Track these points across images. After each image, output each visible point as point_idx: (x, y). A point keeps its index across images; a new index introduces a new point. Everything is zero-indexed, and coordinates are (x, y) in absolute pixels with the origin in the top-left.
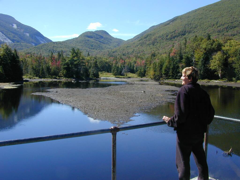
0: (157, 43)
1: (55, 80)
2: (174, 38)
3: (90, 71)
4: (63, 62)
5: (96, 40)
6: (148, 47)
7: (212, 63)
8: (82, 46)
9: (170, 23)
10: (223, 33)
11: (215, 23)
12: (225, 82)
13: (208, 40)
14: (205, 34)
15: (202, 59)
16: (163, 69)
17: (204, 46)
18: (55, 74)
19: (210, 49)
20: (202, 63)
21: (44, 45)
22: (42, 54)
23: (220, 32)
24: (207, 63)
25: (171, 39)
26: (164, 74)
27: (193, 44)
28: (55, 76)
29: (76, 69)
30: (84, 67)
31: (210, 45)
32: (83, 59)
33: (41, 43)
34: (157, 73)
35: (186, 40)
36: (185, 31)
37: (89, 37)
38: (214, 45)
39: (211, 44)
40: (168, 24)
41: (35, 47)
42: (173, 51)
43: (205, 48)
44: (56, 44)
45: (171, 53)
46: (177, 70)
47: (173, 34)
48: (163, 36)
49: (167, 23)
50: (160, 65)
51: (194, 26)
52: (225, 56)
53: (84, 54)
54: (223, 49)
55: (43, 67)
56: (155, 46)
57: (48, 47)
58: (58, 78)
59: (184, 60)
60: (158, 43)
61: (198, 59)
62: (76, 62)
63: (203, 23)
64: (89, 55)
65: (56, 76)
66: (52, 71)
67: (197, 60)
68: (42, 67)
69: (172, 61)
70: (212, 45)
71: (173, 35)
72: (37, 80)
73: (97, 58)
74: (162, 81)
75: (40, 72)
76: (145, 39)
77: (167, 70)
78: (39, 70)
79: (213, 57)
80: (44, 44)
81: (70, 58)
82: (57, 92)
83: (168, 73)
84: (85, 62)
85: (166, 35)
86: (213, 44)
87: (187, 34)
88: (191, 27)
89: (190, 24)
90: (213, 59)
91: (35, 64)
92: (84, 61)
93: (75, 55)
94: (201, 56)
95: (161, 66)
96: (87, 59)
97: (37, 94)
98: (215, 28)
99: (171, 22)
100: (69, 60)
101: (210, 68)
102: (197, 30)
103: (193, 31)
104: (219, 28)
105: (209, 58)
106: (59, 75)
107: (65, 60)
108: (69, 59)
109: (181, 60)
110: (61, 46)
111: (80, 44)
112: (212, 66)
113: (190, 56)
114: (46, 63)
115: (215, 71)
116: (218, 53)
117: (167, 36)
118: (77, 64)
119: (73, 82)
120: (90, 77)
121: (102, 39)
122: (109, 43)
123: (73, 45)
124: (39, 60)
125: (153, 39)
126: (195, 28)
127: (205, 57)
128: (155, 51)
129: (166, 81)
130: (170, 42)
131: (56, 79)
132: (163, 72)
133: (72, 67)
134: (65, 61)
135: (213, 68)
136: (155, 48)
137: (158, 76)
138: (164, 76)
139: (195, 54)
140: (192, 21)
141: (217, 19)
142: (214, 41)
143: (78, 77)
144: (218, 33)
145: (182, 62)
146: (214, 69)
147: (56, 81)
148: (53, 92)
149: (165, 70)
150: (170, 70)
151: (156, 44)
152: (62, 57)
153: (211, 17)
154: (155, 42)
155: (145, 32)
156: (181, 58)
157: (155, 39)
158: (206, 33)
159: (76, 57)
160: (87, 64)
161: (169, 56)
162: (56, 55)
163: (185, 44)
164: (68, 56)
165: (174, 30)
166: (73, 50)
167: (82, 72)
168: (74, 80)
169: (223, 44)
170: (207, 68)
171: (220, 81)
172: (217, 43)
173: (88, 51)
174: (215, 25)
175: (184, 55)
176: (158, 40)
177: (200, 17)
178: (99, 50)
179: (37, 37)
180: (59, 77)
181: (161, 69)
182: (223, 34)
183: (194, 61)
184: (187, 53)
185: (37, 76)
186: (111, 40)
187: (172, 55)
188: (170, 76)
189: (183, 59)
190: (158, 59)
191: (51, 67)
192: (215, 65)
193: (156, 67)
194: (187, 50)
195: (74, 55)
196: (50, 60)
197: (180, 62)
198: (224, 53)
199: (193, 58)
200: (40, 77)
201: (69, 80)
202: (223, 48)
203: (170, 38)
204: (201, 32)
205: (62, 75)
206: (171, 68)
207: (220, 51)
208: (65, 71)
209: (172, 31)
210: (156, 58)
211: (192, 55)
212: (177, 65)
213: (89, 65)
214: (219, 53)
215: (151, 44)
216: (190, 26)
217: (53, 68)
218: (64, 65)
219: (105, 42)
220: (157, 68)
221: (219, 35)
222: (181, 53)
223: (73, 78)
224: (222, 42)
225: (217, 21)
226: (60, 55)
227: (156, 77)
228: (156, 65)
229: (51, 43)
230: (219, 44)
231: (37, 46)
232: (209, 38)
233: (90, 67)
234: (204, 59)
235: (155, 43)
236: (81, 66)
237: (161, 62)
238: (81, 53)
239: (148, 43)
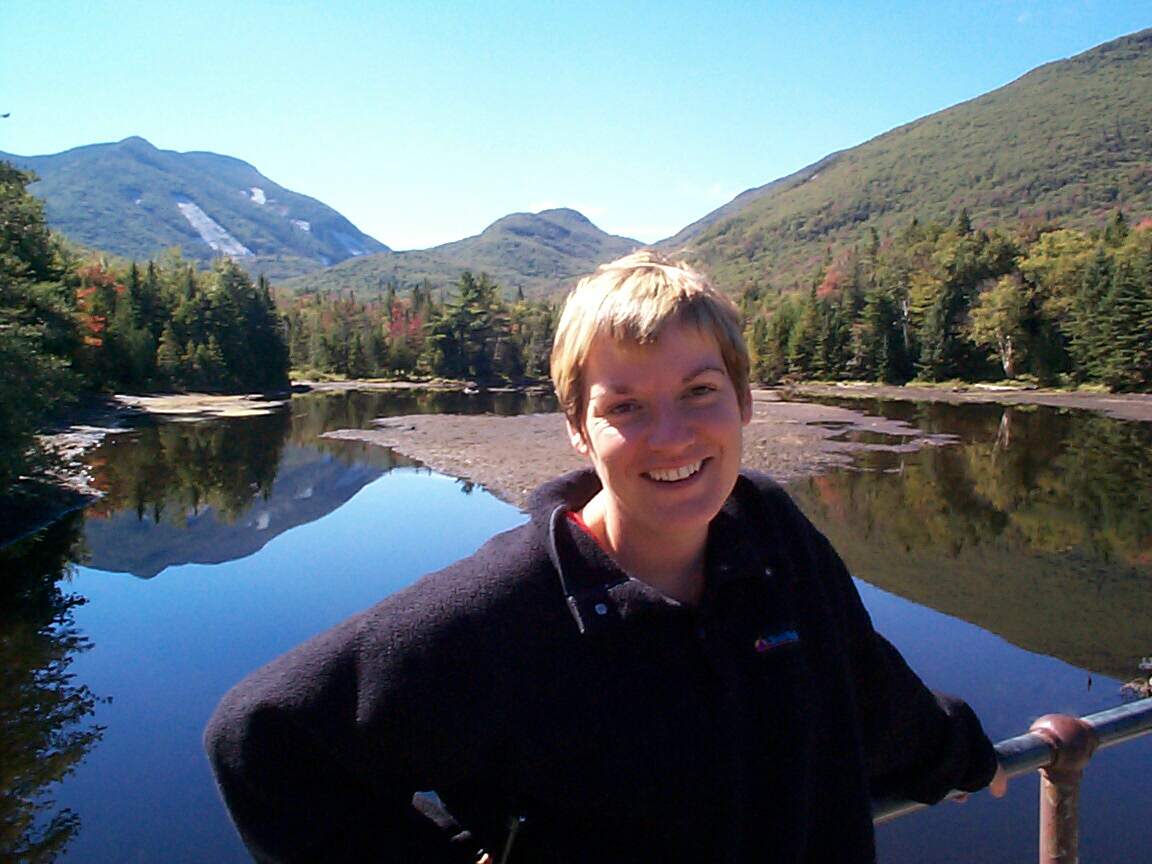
0: (765, 250)
1: (405, 385)
2: (826, 230)
3: (525, 352)
4: (430, 321)
5: (547, 245)
6: (732, 268)
7: (977, 319)
8: (493, 264)
9: (813, 178)
10: (1015, 206)
11: (982, 171)
12: (1028, 389)
13: (963, 235)
14: (942, 213)
15: (940, 307)
16: (792, 343)
17: (947, 258)
18: (403, 364)
19: (970, 269)
20: (938, 321)
21: (359, 263)
22: (354, 293)
23: (1004, 205)
24: (956, 318)
25: (814, 235)
26: (796, 363)
27: (905, 251)
28: (402, 372)
29: (477, 347)
30: (505, 339)
31: (971, 254)
32: (503, 311)
33: (353, 256)
34: (770, 358)
35: (876, 238)
36: (868, 206)
37: (519, 232)
38: (985, 254)
39: (975, 247)
40: (805, 181)
41: (329, 268)
42: (826, 278)
43: (949, 265)
44: (406, 258)
45: (821, 286)
46: (844, 347)
47: (821, 216)
48: (786, 227)
49: (801, 177)
50: (781, 328)
51: (900, 186)
52: (1030, 293)
53: (503, 293)
54: (1020, 266)
55: (362, 338)
56: (755, 263)
57: (376, 269)
58: (416, 378)
59: (868, 311)
60: (767, 253)
61: (924, 306)
62: (478, 322)
63: (936, 173)
64: (521, 295)
65: (408, 371)
66: (393, 351)
67: (918, 310)
68: (358, 338)
69: (824, 314)
70: (978, 252)
71: (821, 219)
72: (340, 385)
73: (551, 308)
74: (788, 388)
75: (352, 357)
76: (721, 237)
77: (807, 348)
78: (347, 352)
79: (983, 296)
80: (362, 258)
81: (456, 307)
82: (413, 428)
83: (810, 360)
84: (508, 321)
85: (794, 222)
86: (981, 250)
87: (873, 217)
88: (891, 191)
89: (888, 179)
90: (983, 305)
91: (332, 328)
92: (507, 319)
93: (476, 295)
94: (934, 296)
95: (784, 334)
96: (514, 310)
97: (343, 434)
98: (980, 189)
99: (816, 172)
100: (453, 316)
101: (969, 338)
102: (911, 202)
103: (898, 203)
104: (998, 189)
105: (966, 301)
106: (418, 367)
107: (437, 314)
108: (453, 311)
109: (859, 312)
110: (423, 265)
111: (488, 259)
112: (978, 330)
113: (893, 297)
114: (369, 325)
115: (989, 348)
116: (1001, 283)
117: (801, 225)
118: (480, 329)
119: (467, 391)
120: (528, 374)
121: (566, 240)
122: (590, 252)
123: (463, 262)
124: (348, 314)
125: (750, 236)
126: (906, 191)
127: (951, 297)
128: (756, 283)
129: (804, 388)
130: (811, 246)
131: (408, 380)
132: (793, 355)
133: (463, 339)
134: (437, 317)
135: (983, 337)
136: (757, 269)
137: (774, 368)
138: (796, 369)
139: (910, 288)
140: (892, 168)
141: (990, 154)
142: (986, 239)
143: (486, 374)
144: (995, 209)
145: (860, 316)
146: (986, 344)
147: (408, 389)
148: (402, 428)
149: (800, 350)
150: (817, 347)
151: (758, 254)
152: (426, 304)
153: (968, 150)
154: (756, 248)
155: (719, 212)
156: (859, 303)
157: (759, 238)
158: (947, 210)
159: (476, 304)
160: (515, 327)
161: (814, 294)
162: (404, 298)
163: (873, 252)
164: (450, 301)
165: (826, 204)
166: (468, 278)
167: (497, 357)
168: (471, 384)
169: (1019, 247)
170: (957, 337)
171: (1007, 385)
172: (997, 242)
173: (516, 282)
174: (984, 178)
175: (869, 291)
176: (769, 237)
177: (926, 152)
178: (556, 277)
179: (337, 235)
180: (418, 373)
181: (784, 343)
182: (1016, 212)
183: (906, 314)
184: (881, 285)
185: (338, 372)
186: (598, 242)
187: (823, 292)
188: (816, 369)
189: (868, 306)
190: (770, 309)
191: (387, 341)
192: (989, 325)
193: (764, 335)
194: (880, 273)
195: (469, 297)
196: (386, 315)
197: (855, 316)
198: (1024, 281)
199: (904, 302)
200: (352, 376)
201: (454, 384)
202: (1023, 263)
203: (812, 232)
204: (927, 205)
205: (429, 368)
206: (821, 339)
207: (1009, 272)
208: (438, 354)
209: (818, 205)
210: (761, 305)
211: (898, 290)
212: (842, 328)
213: (523, 331)
214: (1005, 281)
215: (740, 256)
216: (887, 186)
217: (396, 342)
218: (436, 333)
219: (576, 250)
220: (770, 340)
221: (996, 214)
222: (856, 286)
223: (469, 378)
224: (1015, 241)
225: (991, 163)
226: (419, 297)
227: (764, 371)
228: (764, 328)
229: (386, 256)
230: (1006, 247)
231: (337, 267)
232: (966, 227)
233: (527, 340)
234: (944, 308)
235: (757, 251)
236: (496, 336)
237: (783, 318)
238: (494, 290)
239: (729, 251)
